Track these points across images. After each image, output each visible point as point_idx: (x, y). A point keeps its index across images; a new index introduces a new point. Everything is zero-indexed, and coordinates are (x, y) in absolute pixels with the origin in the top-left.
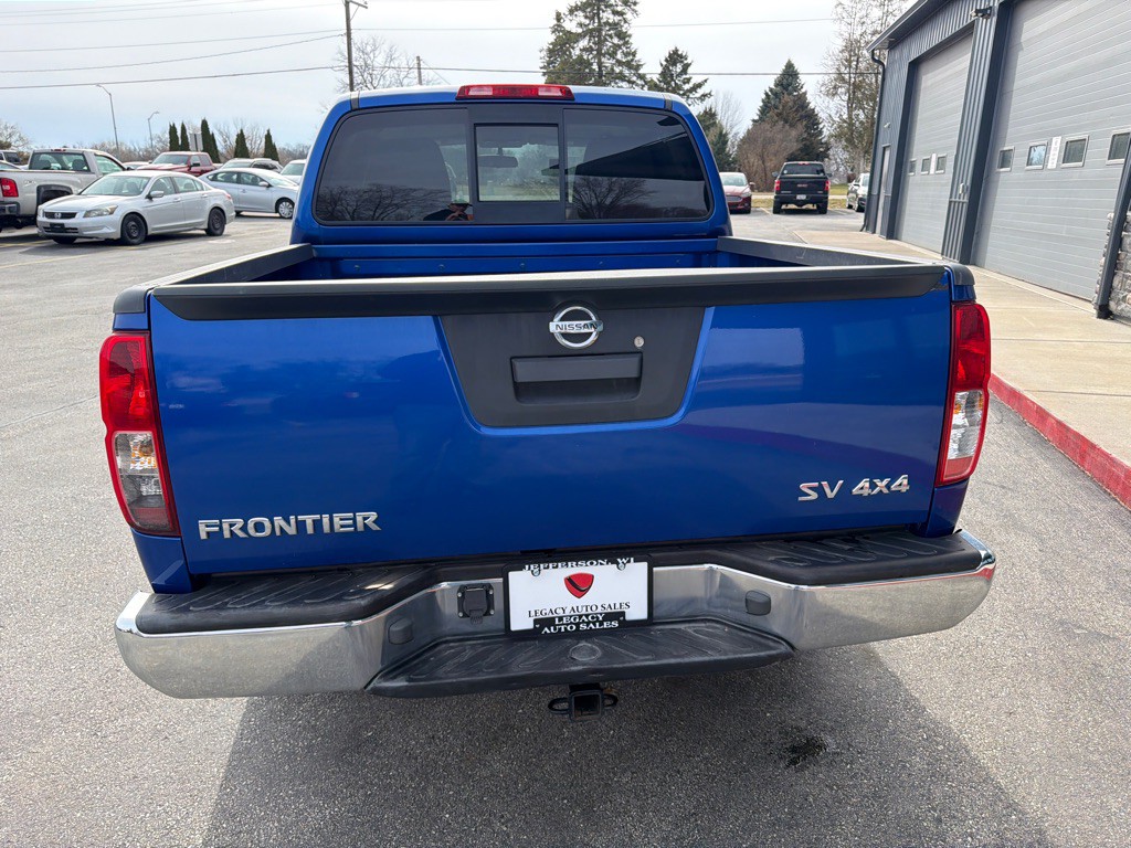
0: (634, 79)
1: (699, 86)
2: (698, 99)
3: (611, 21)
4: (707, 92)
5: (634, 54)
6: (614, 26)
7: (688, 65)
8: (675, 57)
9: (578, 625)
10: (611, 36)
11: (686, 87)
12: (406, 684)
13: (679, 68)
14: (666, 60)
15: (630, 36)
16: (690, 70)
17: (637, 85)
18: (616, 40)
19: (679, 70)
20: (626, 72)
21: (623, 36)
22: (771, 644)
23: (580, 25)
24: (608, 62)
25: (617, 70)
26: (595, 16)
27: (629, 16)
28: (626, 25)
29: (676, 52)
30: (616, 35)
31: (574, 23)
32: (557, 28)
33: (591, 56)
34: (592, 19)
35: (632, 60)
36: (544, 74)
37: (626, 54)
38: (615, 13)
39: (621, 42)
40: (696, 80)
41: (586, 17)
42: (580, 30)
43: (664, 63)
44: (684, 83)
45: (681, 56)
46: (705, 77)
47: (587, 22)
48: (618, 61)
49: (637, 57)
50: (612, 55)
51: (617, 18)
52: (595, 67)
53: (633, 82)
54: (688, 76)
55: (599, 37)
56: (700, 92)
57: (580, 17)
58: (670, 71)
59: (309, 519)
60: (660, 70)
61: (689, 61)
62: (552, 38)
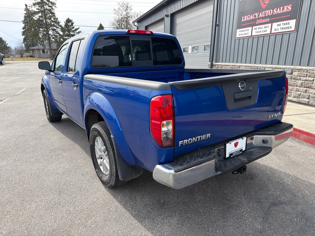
0: (58, 26)
1: (77, 29)
2: (77, 33)
3: (48, 9)
4: (80, 31)
5: (57, 19)
6: (49, 10)
7: (73, 23)
8: (68, 21)
9: (236, 154)
10: (49, 13)
11: (73, 29)
12: (221, 172)
13: (70, 24)
14: (66, 21)
15: (55, 13)
16: (74, 25)
17: (59, 28)
18: (50, 15)
19: (70, 25)
20: (55, 24)
21: (53, 13)
22: (268, 149)
23: (38, 9)
24: (49, 21)
25: (52, 23)
26: (42, 6)
27: (54, 7)
28: (53, 10)
29: (69, 19)
30: (50, 13)
31: (36, 8)
32: (27, 9)
33: (42, 19)
34: (42, 7)
35: (57, 21)
36: (24, 23)
37: (54, 19)
38: (49, 6)
39: (52, 15)
40: (76, 27)
41: (39, 7)
42: (38, 11)
43: (65, 22)
44: (73, 28)
45: (70, 20)
46: (79, 27)
47: (40, 8)
48: (52, 21)
49: (58, 20)
50: (50, 19)
51: (50, 8)
52: (44, 22)
53: (58, 27)
54: (73, 26)
55: (44, 13)
56: (78, 31)
57: (37, 7)
58: (68, 24)
59: (199, 137)
60: (64, 24)
61: (73, 22)
62: (25, 12)
